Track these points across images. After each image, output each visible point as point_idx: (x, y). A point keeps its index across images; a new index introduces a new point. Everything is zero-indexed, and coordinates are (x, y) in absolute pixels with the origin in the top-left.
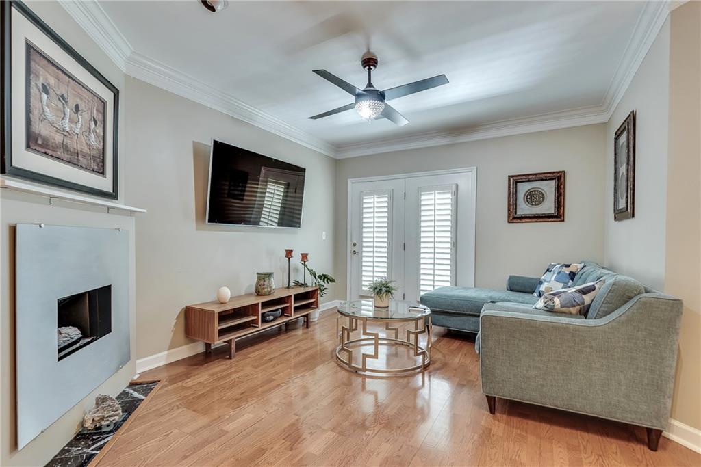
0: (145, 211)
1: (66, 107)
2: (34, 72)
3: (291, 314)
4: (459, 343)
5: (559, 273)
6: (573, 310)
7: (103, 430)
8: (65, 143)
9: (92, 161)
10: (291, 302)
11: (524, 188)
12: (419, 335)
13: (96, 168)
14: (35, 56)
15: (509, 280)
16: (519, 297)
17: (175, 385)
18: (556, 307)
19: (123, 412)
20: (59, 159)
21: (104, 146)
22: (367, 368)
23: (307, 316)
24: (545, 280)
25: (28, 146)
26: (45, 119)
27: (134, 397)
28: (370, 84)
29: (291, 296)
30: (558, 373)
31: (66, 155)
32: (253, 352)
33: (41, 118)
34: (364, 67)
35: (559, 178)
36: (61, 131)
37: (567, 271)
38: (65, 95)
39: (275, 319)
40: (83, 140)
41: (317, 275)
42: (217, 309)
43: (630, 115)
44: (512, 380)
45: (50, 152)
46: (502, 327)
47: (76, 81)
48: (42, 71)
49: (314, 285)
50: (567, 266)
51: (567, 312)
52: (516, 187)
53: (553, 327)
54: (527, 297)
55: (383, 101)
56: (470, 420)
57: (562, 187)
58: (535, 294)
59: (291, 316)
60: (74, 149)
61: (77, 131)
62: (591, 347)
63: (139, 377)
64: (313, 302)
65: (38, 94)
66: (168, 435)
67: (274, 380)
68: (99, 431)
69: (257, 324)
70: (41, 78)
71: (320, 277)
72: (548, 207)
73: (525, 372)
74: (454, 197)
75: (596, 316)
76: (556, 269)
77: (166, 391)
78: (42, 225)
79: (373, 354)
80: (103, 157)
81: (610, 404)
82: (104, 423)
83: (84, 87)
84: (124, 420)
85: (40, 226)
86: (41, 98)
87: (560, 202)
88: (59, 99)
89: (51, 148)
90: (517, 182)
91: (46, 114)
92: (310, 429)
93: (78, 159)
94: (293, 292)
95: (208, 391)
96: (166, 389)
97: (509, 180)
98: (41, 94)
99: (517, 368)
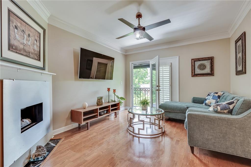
0: (56, 74)
1: (25, 35)
2: (11, 20)
3: (110, 112)
4: (174, 123)
5: (213, 96)
6: (225, 111)
7: (39, 160)
8: (24, 48)
9: (35, 56)
10: (110, 108)
11: (197, 64)
12: (160, 121)
13: (37, 58)
14: (11, 15)
15: (193, 98)
16: (197, 105)
17: (67, 140)
18: (218, 110)
19: (47, 152)
20: (22, 54)
21: (40, 50)
22: (140, 133)
23: (116, 113)
24: (207, 99)
25: (9, 49)
26: (16, 39)
27: (51, 145)
28: (139, 25)
29: (110, 105)
30: (221, 138)
31: (25, 53)
32: (96, 127)
33: (15, 38)
34: (137, 18)
35: (211, 59)
36: (23, 44)
37: (217, 95)
38: (24, 30)
39: (104, 114)
40: (32, 47)
41: (119, 97)
42: (83, 111)
43: (243, 33)
44: (201, 140)
45: (18, 52)
46: (196, 119)
47: (29, 25)
48: (15, 20)
49: (118, 101)
50: (217, 93)
51: (223, 112)
52: (194, 63)
53: (219, 119)
54: (201, 105)
55: (144, 31)
56: (184, 156)
57: (213, 63)
58: (204, 104)
59: (110, 113)
60: (28, 51)
61: (29, 44)
62: (236, 127)
63: (54, 137)
64: (118, 107)
65: (13, 29)
66: (64, 162)
67: (104, 138)
68: (38, 160)
69: (98, 116)
70: (14, 23)
71: (120, 98)
72: (208, 70)
73: (207, 137)
74: (170, 68)
75: (236, 114)
76: (212, 94)
77: (64, 143)
78: (14, 80)
79: (143, 128)
80: (40, 54)
81: (245, 151)
82: (39, 157)
83: (32, 27)
84: (47, 155)
85: (13, 80)
86: (14, 31)
87: (212, 68)
88: (22, 32)
89: (18, 50)
90: (194, 62)
91: (17, 37)
92: (119, 160)
93: (29, 55)
94: (110, 104)
95: (79, 143)
96: (64, 142)
97: (192, 61)
98: (14, 29)
99: (203, 135)
